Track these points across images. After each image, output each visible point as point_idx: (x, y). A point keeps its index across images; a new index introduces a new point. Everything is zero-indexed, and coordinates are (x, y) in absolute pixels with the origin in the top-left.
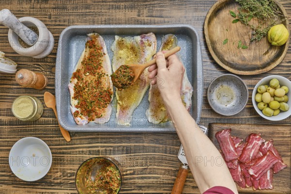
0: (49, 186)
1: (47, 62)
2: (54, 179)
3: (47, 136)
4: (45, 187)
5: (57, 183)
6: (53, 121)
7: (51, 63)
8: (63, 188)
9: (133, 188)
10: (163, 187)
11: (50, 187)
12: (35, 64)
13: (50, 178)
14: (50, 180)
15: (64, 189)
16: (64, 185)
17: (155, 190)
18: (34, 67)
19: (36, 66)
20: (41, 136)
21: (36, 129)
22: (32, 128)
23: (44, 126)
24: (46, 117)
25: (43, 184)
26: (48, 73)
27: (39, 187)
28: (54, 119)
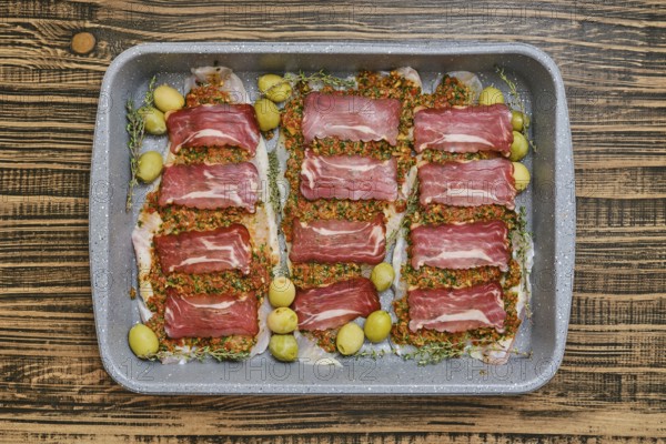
0: (64, 412)
1: (56, 17)
2: (81, 392)
3: (58, 253)
4: (53, 418)
5: (92, 404)
6: (76, 206)
7: (70, 20)
8: (109, 419)
9: (332, 419)
10: (430, 413)
11: (68, 418)
12: (16, 24)
13: (69, 389)
14: (69, 394)
15: (113, 424)
16: (115, 410)
17: (404, 423)
18: (14, 33)
19: (19, 28)
20: (39, 254)
21: (22, 233)
22: (10, 230)
23: (48, 222)
24: (56, 194)
25: (46, 407)
26: (59, 51)
27: (33, 416)
28: (79, 199)
